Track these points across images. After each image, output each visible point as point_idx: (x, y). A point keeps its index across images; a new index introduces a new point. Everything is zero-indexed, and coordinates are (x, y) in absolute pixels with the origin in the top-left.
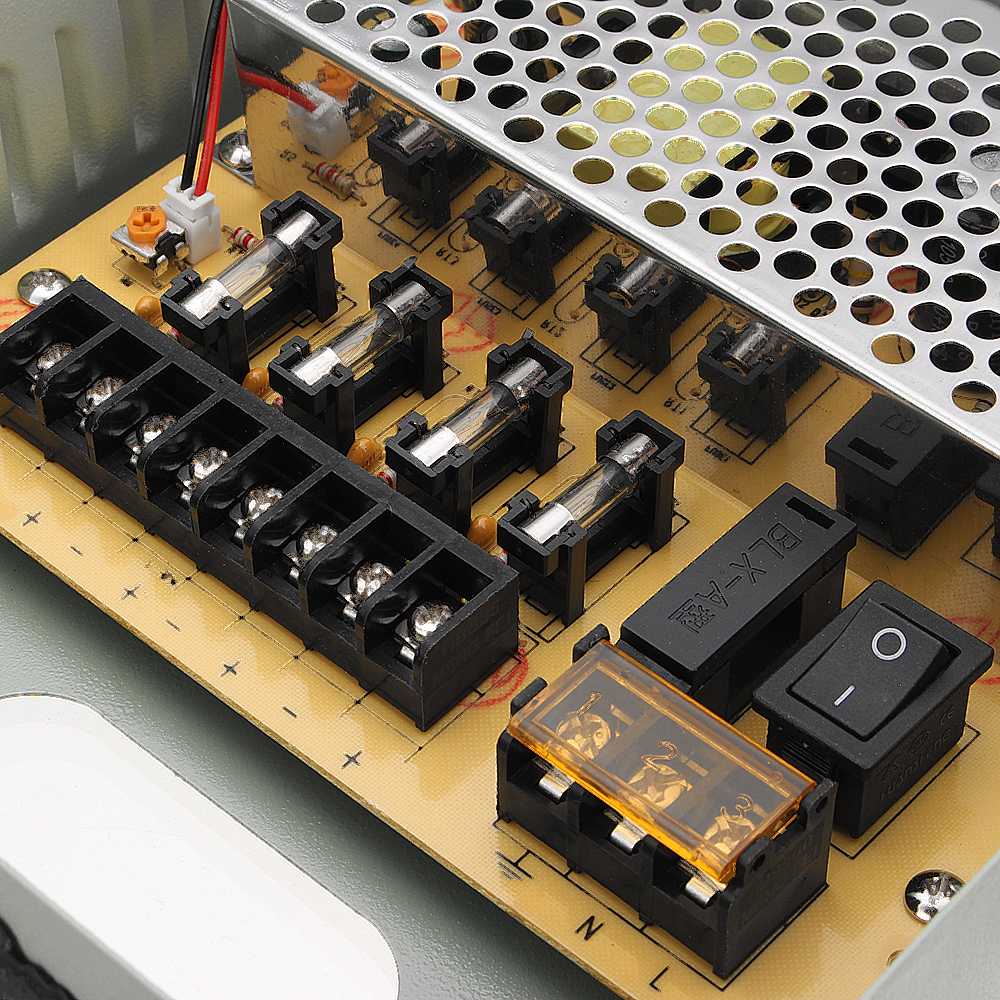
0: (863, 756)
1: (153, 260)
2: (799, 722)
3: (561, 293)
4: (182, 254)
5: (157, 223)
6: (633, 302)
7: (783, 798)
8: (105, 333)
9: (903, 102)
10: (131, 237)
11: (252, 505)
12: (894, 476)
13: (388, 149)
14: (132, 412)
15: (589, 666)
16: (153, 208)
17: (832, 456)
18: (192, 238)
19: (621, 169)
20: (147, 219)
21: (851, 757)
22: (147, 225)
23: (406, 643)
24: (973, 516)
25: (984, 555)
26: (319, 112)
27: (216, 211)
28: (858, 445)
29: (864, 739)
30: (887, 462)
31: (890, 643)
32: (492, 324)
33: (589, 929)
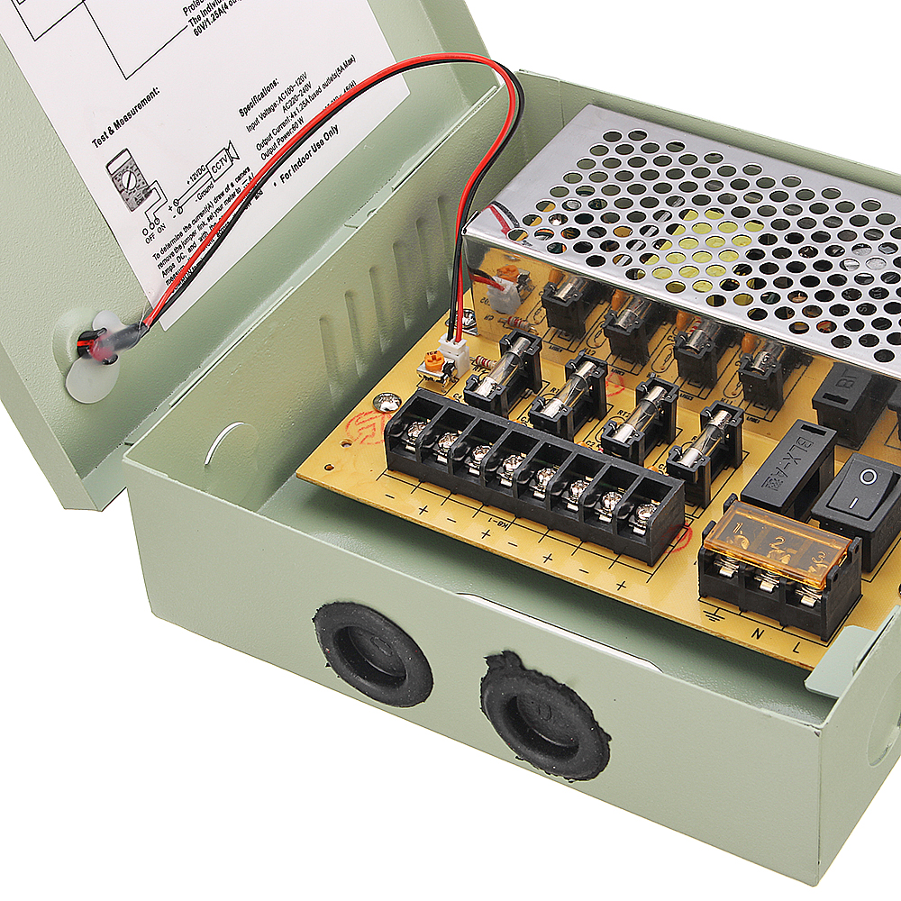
0: (869, 527)
1: (442, 378)
2: (836, 519)
3: (652, 359)
4: (454, 374)
5: (440, 359)
6: (698, 352)
7: (838, 550)
8: (442, 412)
9: (813, 231)
10: (427, 368)
11: (541, 477)
12: (848, 407)
13: (554, 301)
14: (464, 447)
15: (731, 514)
16: (435, 352)
17: (815, 404)
18: (457, 364)
19: (688, 284)
20: (434, 358)
21: (863, 528)
22: (435, 361)
23: (636, 526)
24: (889, 419)
25: (894, 441)
26: (506, 290)
27: (467, 348)
28: (826, 396)
29: (868, 520)
30: (844, 401)
31: (868, 477)
32: (621, 380)
33: (758, 634)
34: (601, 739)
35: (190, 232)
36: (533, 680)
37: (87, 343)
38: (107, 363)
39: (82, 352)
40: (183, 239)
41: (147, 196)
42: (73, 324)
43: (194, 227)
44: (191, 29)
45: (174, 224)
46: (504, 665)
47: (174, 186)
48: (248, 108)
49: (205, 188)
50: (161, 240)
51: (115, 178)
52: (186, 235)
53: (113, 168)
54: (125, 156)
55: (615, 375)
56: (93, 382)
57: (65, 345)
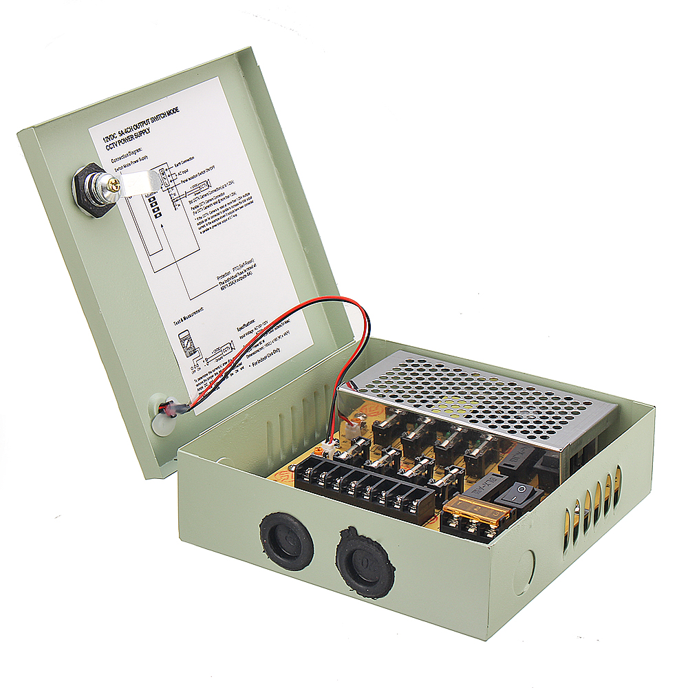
2: (505, 503)
5: (321, 450)
17: (500, 468)
20: (319, 450)
21: (517, 506)
28: (505, 465)
29: (520, 504)
30: (513, 466)
34: (391, 570)
35: (211, 375)
36: (362, 540)
37: (163, 408)
38: (172, 417)
39: (160, 411)
40: (208, 377)
41: (194, 353)
42: (157, 399)
43: (213, 373)
44: (219, 287)
45: (205, 369)
46: (349, 534)
47: (207, 352)
48: (241, 328)
49: (219, 357)
50: (198, 374)
51: (182, 341)
52: (209, 376)
53: (181, 336)
54: (187, 333)
55: (404, 465)
56: (164, 426)
57: (153, 406)
